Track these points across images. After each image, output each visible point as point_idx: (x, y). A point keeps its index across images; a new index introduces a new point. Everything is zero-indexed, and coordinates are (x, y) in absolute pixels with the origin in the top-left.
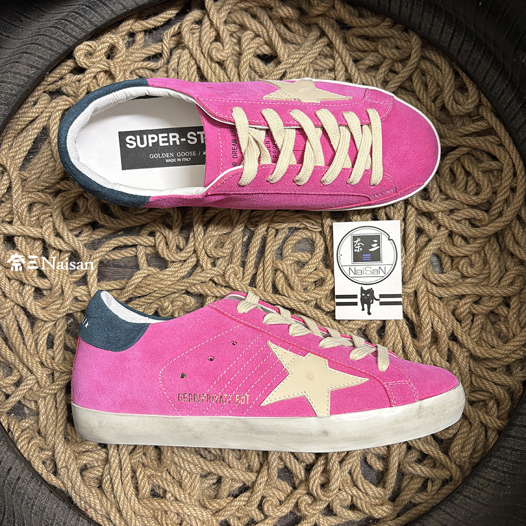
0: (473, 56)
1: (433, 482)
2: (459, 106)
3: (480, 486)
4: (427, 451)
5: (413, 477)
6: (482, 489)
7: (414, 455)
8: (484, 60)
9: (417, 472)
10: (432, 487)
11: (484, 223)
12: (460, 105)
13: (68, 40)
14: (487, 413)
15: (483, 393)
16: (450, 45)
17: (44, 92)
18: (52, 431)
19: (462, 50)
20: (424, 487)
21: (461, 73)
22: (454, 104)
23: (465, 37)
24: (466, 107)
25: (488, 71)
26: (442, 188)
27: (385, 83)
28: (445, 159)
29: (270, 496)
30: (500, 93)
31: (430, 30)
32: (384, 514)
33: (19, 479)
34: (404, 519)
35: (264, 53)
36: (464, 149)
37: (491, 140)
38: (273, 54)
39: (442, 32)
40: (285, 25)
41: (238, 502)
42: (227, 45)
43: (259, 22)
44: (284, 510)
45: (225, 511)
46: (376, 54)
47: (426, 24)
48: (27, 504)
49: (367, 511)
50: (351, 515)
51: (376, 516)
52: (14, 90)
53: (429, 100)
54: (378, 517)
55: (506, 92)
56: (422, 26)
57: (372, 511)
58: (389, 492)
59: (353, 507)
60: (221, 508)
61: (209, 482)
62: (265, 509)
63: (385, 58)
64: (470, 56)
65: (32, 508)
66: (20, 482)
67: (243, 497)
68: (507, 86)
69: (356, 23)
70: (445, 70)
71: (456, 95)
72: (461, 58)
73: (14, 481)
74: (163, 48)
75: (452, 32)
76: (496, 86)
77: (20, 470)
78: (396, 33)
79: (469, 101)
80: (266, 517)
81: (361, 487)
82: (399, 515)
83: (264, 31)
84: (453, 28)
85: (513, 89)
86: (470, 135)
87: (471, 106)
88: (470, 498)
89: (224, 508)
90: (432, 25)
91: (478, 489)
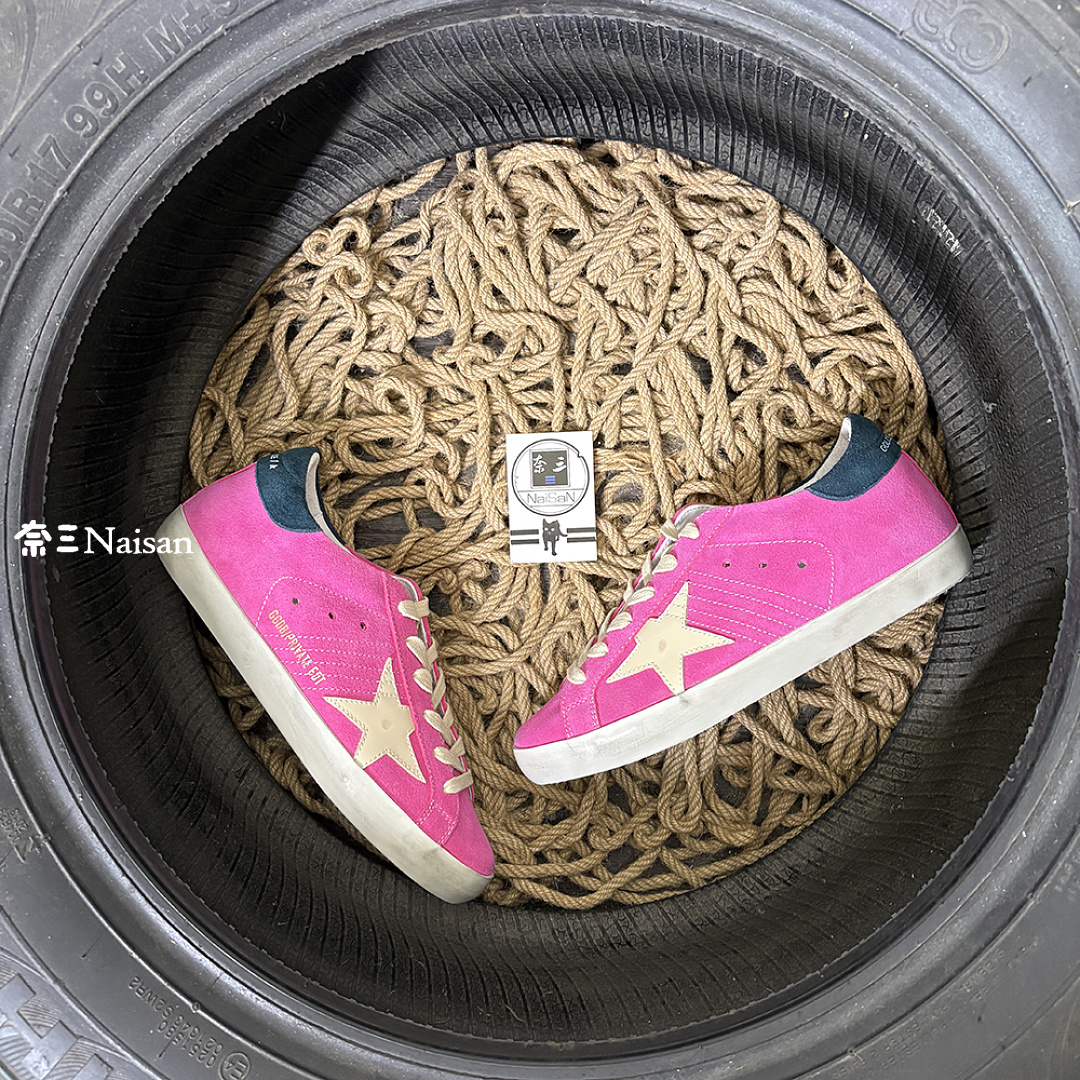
1: (808, 798)
2: (834, 293)
3: (863, 799)
4: (799, 760)
5: (784, 792)
6: (866, 802)
7: (782, 767)
8: (863, 233)
9: (785, 786)
10: (808, 805)
12: (836, 291)
13: (295, 233)
14: (878, 708)
17: (263, 297)
19: (833, 221)
20: (797, 806)
22: (827, 290)
23: (837, 201)
24: (843, 295)
25: (869, 249)
26: (814, 408)
27: (730, 267)
28: (817, 367)
29: (598, 824)
30: (885, 279)
31: (789, 194)
32: (747, 841)
33: (277, 811)
34: (772, 846)
35: (561, 227)
36: (842, 352)
37: (879, 337)
38: (575, 228)
39: (805, 196)
40: (591, 187)
41: (556, 830)
42: (510, 224)
43: (554, 187)
44: (616, 842)
45: (540, 841)
46: (717, 226)
47: (783, 186)
48: (290, 841)
49: (725, 839)
50: (703, 847)
51: (737, 844)
52: (228, 306)
53: (792, 287)
54: (739, 845)
55: (894, 277)
56: (778, 189)
57: (731, 838)
58: (753, 815)
59: (707, 836)
60: (534, 836)
61: (517, 801)
62: (591, 840)
63: (730, 230)
64: (843, 229)
65: (296, 846)
66: (279, 815)
67: (564, 824)
68: (895, 268)
69: (689, 181)
70: (814, 244)
71: (830, 276)
72: (832, 232)
73: (271, 815)
74: (420, 225)
75: (818, 195)
76: (880, 269)
77: (278, 800)
78: (745, 191)
79: (849, 287)
80: (593, 850)
81: (714, 809)
82: (766, 843)
83: (561, 199)
84: (820, 189)
85: (904, 272)
86: (851, 333)
87: (850, 294)
88: (851, 815)
89: (539, 836)
90: (790, 187)
91: (861, 803)
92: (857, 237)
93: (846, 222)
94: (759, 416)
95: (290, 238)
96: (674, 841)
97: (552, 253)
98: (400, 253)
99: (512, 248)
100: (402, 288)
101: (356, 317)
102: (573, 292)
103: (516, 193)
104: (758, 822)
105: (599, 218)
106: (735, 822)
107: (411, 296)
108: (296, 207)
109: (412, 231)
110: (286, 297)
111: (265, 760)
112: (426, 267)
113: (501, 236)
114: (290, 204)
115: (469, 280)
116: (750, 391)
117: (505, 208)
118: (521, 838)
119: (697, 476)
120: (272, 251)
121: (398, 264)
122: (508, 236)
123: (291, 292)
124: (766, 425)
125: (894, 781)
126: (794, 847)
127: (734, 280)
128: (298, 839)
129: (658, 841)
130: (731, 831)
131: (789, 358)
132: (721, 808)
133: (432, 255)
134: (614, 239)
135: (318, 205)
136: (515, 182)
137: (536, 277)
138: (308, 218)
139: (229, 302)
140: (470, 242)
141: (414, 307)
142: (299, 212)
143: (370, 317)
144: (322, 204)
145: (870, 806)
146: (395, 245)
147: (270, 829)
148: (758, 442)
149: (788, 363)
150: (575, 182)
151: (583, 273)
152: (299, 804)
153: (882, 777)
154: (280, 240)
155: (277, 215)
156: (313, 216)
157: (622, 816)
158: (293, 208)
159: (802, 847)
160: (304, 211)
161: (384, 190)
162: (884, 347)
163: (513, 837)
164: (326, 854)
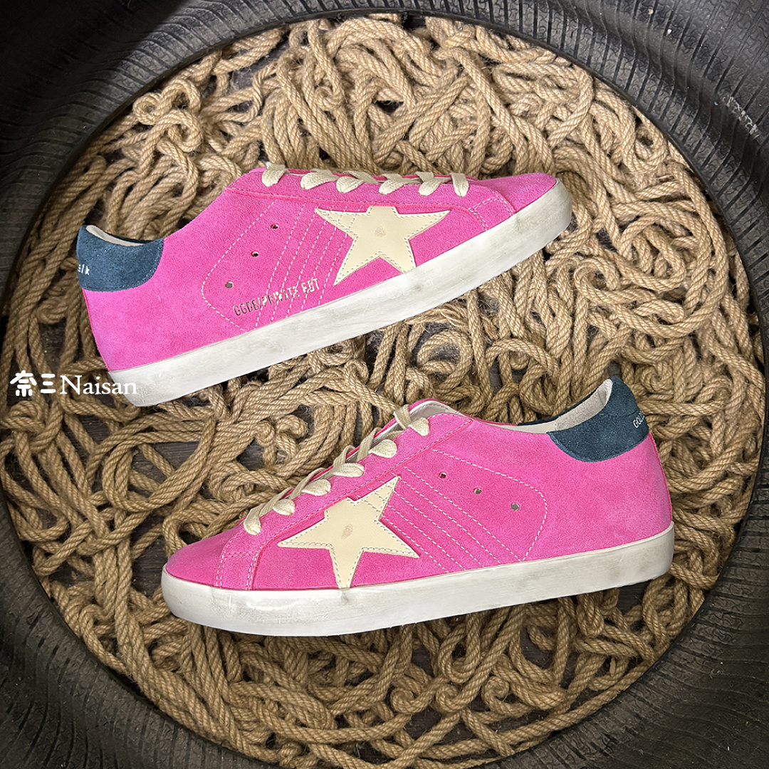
0: (659, 98)
1: (617, 661)
2: (641, 162)
3: (682, 663)
5: (590, 655)
6: (685, 665)
8: (673, 104)
9: (595, 649)
10: (616, 668)
11: (678, 319)
12: (643, 160)
13: (131, 85)
14: (689, 568)
15: (681, 542)
16: (628, 85)
17: (99, 154)
18: (112, 595)
19: (645, 91)
20: (605, 669)
21: (643, 120)
22: (635, 160)
23: (648, 74)
24: (650, 163)
25: (679, 118)
26: (623, 271)
27: (546, 134)
28: (625, 232)
29: (401, 687)
30: (695, 145)
31: (603, 66)
32: (554, 704)
33: (68, 661)
34: (581, 712)
35: (385, 98)
36: (649, 219)
37: (684, 206)
38: (398, 99)
39: (618, 68)
40: (413, 62)
41: (358, 691)
42: (337, 90)
43: (379, 59)
44: (420, 705)
45: (341, 703)
46: (533, 96)
47: (597, 58)
48: (79, 695)
49: (530, 701)
50: (509, 709)
51: (543, 707)
52: (61, 150)
53: (603, 154)
54: (545, 708)
55: (703, 144)
56: (592, 61)
57: (537, 700)
58: (559, 676)
59: (512, 698)
60: (336, 698)
61: (320, 664)
62: (394, 703)
63: (544, 101)
64: (655, 99)
65: (85, 701)
66: (69, 665)
67: (366, 685)
68: (704, 135)
69: (506, 57)
70: (623, 115)
71: (637, 147)
72: (644, 101)
73: (61, 666)
74: (253, 94)
75: (631, 67)
76: (690, 136)
77: (69, 650)
78: (558, 69)
79: (655, 156)
80: (396, 713)
81: (521, 670)
82: (573, 707)
83: (386, 70)
84: (632, 63)
85: (712, 140)
86: (658, 200)
87: (657, 163)
88: (670, 679)
89: (340, 698)
90: (604, 59)
91: (680, 666)
92: (668, 106)
93: (657, 93)
94: (571, 278)
95: (125, 90)
96: (479, 704)
97: (376, 120)
98: (233, 118)
99: (338, 113)
100: (232, 148)
101: (188, 170)
102: (396, 155)
103: (345, 66)
104: (566, 684)
105: (421, 91)
106: (543, 684)
107: (242, 157)
108: (133, 62)
109: (245, 99)
110: (123, 156)
111: (62, 608)
112: (257, 130)
113: (329, 100)
114: (128, 60)
115: (297, 143)
116: (564, 251)
117: (333, 78)
118: (322, 702)
119: (509, 334)
120: (107, 101)
121: (230, 129)
122: (335, 101)
123: (128, 151)
124: (578, 286)
125: (714, 643)
126: (611, 713)
127: (549, 146)
128: (88, 693)
129: (463, 704)
130: (536, 693)
131: (598, 223)
132: (528, 669)
133: (262, 120)
134: (436, 106)
135: (155, 61)
136: (343, 56)
137: (361, 140)
138: (144, 72)
139: (61, 147)
140: (298, 107)
141: (245, 166)
142: (137, 67)
143: (201, 173)
144: (159, 60)
145: (689, 669)
146: (229, 110)
147: (59, 681)
148: (570, 303)
149: (597, 228)
150: (400, 56)
151: (406, 137)
152: (91, 656)
153: (702, 638)
154: (116, 91)
155: (115, 70)
156: (149, 71)
157: (426, 678)
158: (131, 64)
159: (619, 713)
160: (141, 66)
161: (222, 61)
162: (689, 216)
163: (313, 700)
164: (116, 710)
